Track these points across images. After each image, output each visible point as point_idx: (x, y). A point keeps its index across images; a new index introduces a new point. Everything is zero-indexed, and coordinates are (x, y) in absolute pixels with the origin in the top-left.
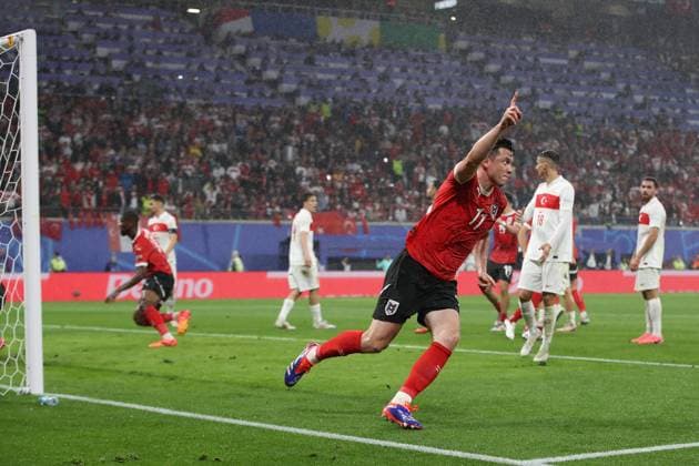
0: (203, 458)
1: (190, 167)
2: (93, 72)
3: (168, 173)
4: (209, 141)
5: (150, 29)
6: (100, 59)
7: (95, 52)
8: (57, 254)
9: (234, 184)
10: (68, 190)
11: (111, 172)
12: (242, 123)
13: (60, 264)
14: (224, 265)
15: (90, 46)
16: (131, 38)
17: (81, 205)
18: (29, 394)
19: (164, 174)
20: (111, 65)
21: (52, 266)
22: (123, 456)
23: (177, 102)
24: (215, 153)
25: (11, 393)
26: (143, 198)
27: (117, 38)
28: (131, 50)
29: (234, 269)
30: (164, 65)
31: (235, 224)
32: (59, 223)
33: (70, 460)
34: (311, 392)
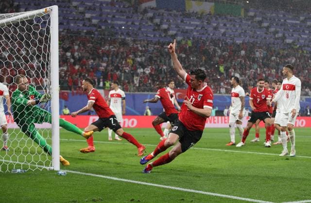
0: (132, 200)
1: (127, 68)
2: (84, 25)
3: (117, 71)
4: (136, 56)
5: (109, 6)
6: (87, 19)
7: (84, 16)
8: (66, 107)
9: (147, 76)
10: (72, 78)
11: (92, 70)
12: (151, 49)
13: (67, 111)
14: (142, 113)
15: (83, 13)
16: (101, 10)
17: (78, 85)
18: (53, 170)
19: (115, 71)
20: (92, 22)
21: (63, 112)
22: (95, 199)
23: (122, 39)
24: (138, 62)
25: (45, 169)
26: (106, 82)
27: (94, 9)
28: (101, 15)
29: (147, 114)
30: (116, 22)
31: (147, 95)
32: (67, 93)
33: (71, 200)
34: (181, 171)
